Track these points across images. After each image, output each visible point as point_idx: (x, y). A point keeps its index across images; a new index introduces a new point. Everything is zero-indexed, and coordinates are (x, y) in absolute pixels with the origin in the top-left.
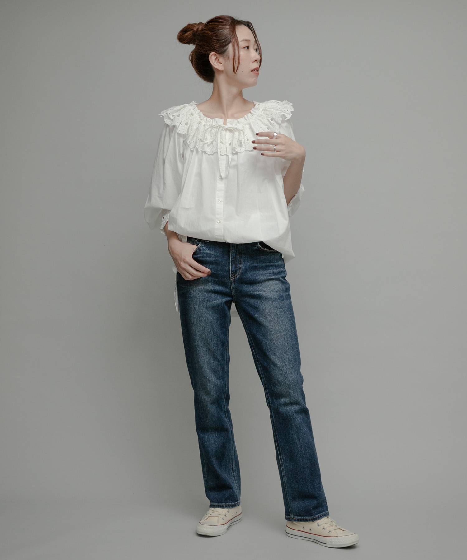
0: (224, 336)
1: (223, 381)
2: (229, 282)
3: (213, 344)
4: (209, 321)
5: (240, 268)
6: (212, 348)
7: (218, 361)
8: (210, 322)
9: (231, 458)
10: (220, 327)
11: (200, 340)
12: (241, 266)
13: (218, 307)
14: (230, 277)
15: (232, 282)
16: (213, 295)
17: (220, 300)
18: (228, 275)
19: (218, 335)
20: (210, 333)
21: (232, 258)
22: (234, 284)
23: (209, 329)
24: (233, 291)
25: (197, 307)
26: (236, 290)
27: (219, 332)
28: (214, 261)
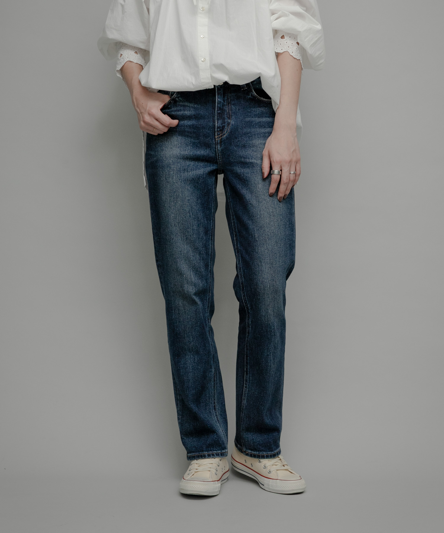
0: (207, 220)
1: (207, 282)
2: (214, 142)
3: (193, 230)
4: (187, 198)
5: (229, 124)
6: (191, 235)
7: (200, 254)
8: (189, 200)
10: (202, 208)
11: (175, 225)
12: (229, 121)
13: (199, 179)
14: (215, 136)
15: (217, 143)
16: (192, 163)
17: (202, 170)
18: (212, 134)
19: (198, 218)
20: (188, 214)
21: (217, 110)
22: (221, 145)
23: (187, 210)
24: (218, 155)
25: (171, 179)
26: (222, 155)
27: (201, 215)
28: (194, 115)
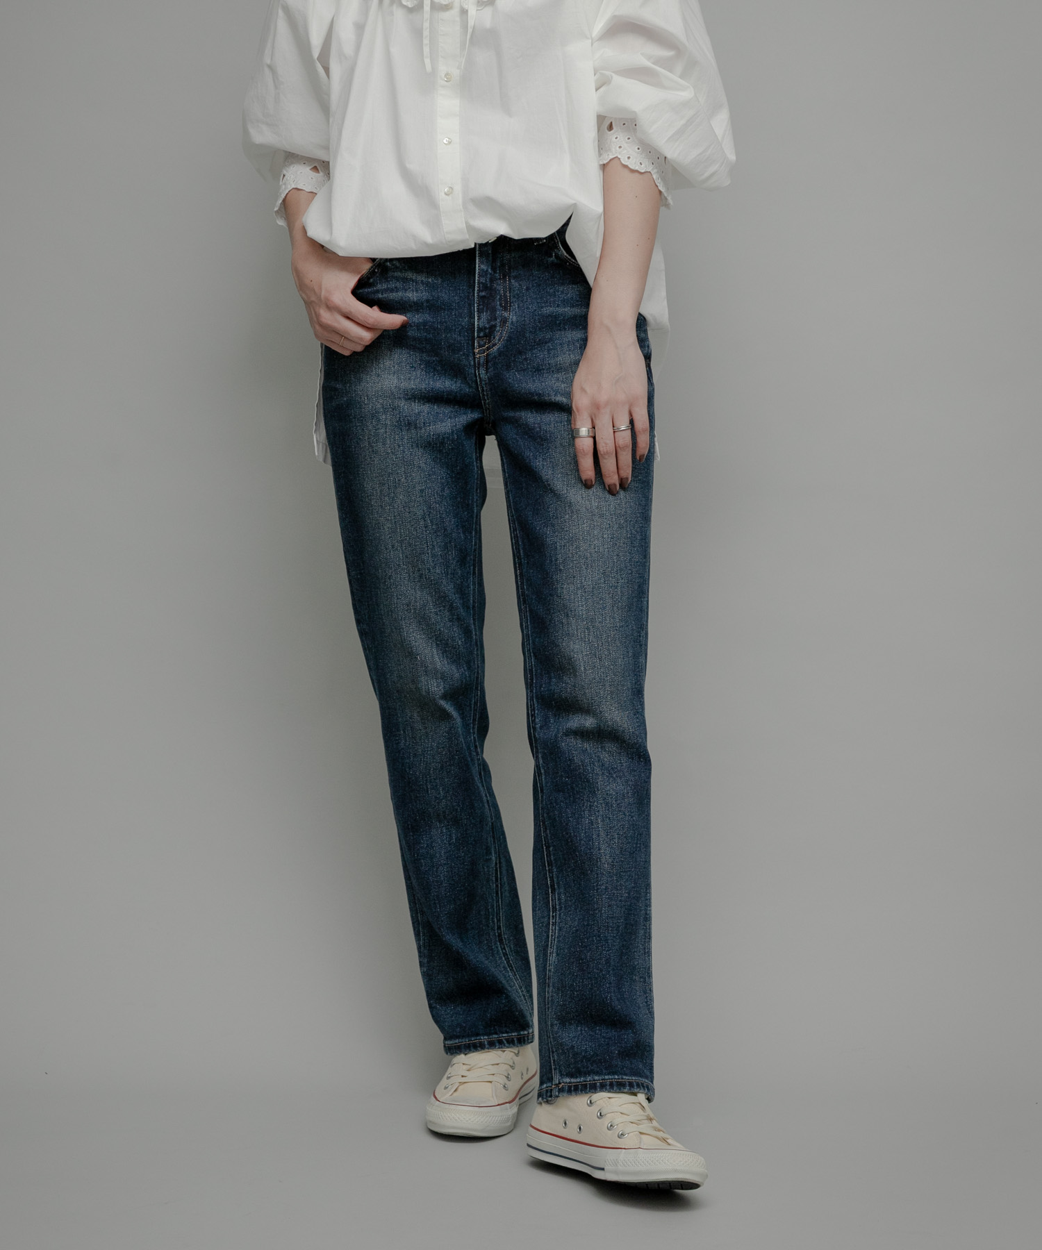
0: (464, 533)
1: (469, 668)
2: (472, 363)
3: (434, 556)
4: (418, 488)
5: (504, 321)
6: (429, 569)
7: (451, 608)
8: (422, 491)
9: (493, 906)
10: (453, 506)
11: (393, 546)
12: (506, 314)
13: (442, 443)
14: (474, 348)
15: (479, 364)
16: (426, 408)
17: (448, 422)
18: (468, 343)
19: (445, 530)
20: (422, 523)
21: (479, 291)
22: (487, 369)
23: (420, 513)
24: (483, 391)
25: (380, 445)
26: (491, 389)
27: (450, 522)
28: (428, 301)
